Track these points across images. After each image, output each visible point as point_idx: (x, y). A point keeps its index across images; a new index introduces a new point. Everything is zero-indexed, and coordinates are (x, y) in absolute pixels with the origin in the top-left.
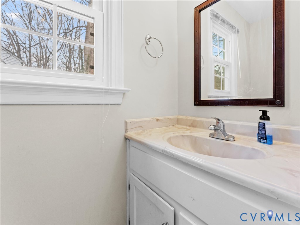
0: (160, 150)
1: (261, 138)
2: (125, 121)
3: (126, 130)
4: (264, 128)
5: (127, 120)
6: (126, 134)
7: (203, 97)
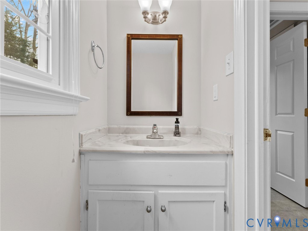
0: (141, 151)
1: (177, 134)
2: (79, 134)
3: (81, 144)
4: (178, 128)
5: (81, 133)
6: (81, 149)
7: (133, 110)
